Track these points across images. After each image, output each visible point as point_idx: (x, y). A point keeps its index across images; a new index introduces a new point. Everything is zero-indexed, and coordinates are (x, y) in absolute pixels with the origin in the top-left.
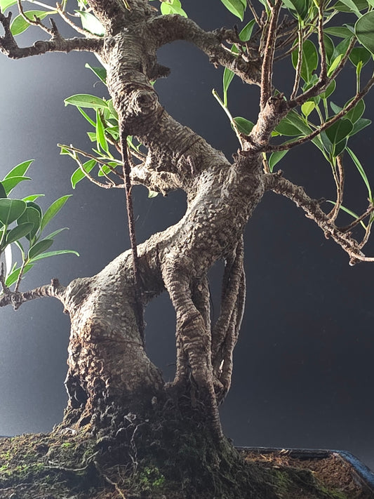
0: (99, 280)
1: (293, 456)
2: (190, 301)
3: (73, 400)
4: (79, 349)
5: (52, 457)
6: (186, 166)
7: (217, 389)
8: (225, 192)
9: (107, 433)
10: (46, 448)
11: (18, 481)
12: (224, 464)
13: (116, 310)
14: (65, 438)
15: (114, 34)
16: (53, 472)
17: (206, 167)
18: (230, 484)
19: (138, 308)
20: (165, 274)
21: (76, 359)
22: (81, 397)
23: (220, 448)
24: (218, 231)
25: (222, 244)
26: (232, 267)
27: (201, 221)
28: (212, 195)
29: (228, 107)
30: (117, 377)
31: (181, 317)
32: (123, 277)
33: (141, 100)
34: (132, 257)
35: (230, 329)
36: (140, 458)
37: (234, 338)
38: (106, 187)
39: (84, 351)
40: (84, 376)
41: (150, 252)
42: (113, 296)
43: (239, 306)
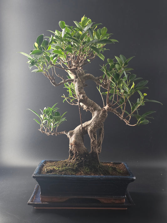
0: (75, 131)
1: (114, 163)
2: (93, 137)
3: (71, 155)
4: (72, 146)
5: (69, 166)
6: (92, 109)
7: (98, 153)
8: (100, 116)
9: (78, 161)
10: (67, 165)
11: (64, 171)
12: (100, 167)
13: (79, 138)
14: (70, 162)
15: (76, 79)
16: (70, 169)
17: (96, 110)
18: (101, 170)
19: (83, 137)
20: (88, 132)
21: (71, 147)
22: (72, 155)
23: (99, 164)
24: (98, 124)
25: (99, 126)
26: (101, 129)
27: (95, 122)
28: (97, 117)
29: (100, 91)
30: (80, 151)
31: (92, 140)
32: (80, 131)
33: (83, 97)
34: (81, 127)
35: (101, 141)
36: (85, 166)
37: (102, 142)
38: (72, 105)
39: (73, 146)
40: (73, 151)
41: (85, 127)
42: (78, 135)
43: (102, 136)
